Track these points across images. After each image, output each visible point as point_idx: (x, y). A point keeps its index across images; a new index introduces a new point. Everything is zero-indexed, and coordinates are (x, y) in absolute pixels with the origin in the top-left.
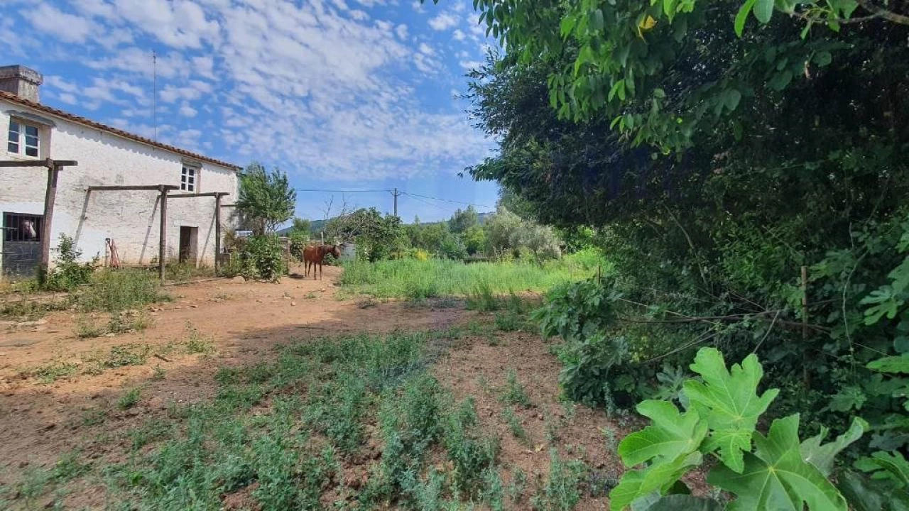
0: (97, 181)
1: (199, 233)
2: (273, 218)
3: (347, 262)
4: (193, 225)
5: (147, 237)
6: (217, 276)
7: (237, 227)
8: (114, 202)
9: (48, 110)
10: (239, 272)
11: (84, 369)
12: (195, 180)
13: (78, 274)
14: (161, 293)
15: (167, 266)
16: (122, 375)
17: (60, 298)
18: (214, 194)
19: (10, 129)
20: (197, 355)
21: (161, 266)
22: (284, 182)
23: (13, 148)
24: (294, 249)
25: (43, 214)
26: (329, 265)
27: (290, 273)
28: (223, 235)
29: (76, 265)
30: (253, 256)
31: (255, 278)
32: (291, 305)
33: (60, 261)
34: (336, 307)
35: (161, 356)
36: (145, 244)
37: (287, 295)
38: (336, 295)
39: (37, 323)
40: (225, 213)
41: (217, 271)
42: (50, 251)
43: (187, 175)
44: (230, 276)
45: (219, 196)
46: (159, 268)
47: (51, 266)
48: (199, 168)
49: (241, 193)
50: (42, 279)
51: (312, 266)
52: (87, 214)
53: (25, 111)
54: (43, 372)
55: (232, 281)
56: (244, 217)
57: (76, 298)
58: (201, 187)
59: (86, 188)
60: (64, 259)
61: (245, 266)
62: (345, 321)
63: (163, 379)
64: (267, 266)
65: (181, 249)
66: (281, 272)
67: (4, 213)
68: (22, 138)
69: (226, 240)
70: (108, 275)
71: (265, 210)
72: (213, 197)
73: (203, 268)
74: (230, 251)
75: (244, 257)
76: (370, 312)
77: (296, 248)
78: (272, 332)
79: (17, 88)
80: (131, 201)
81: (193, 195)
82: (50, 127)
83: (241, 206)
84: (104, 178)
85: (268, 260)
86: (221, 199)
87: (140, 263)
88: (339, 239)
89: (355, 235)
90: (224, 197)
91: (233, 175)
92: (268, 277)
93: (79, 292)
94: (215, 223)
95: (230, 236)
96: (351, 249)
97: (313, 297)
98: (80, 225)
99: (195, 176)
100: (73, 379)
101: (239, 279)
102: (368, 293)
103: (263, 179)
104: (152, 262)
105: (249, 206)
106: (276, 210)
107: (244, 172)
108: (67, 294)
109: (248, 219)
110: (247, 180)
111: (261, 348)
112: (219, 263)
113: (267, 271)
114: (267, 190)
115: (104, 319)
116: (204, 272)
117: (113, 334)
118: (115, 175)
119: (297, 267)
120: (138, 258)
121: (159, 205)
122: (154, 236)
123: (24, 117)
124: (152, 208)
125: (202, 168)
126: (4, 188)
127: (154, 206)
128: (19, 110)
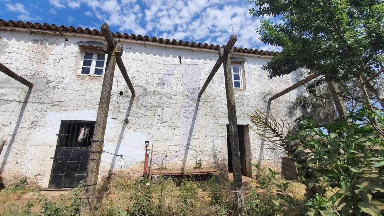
1: (251, 132)
5: (189, 139)
23: (87, 70)
25: (95, 120)
36: (188, 147)
52: (129, 118)
53: (88, 40)
58: (247, 81)
67: (62, 121)
68: (94, 63)
80: (171, 101)
84: (147, 84)
87: (182, 169)
98: (123, 129)
104: (195, 168)
118: (156, 79)
120: (180, 163)
122: (196, 137)
123: (87, 44)
124: (194, 108)
125: (246, 63)
126: (66, 99)
127: (195, 105)
128: (85, 40)
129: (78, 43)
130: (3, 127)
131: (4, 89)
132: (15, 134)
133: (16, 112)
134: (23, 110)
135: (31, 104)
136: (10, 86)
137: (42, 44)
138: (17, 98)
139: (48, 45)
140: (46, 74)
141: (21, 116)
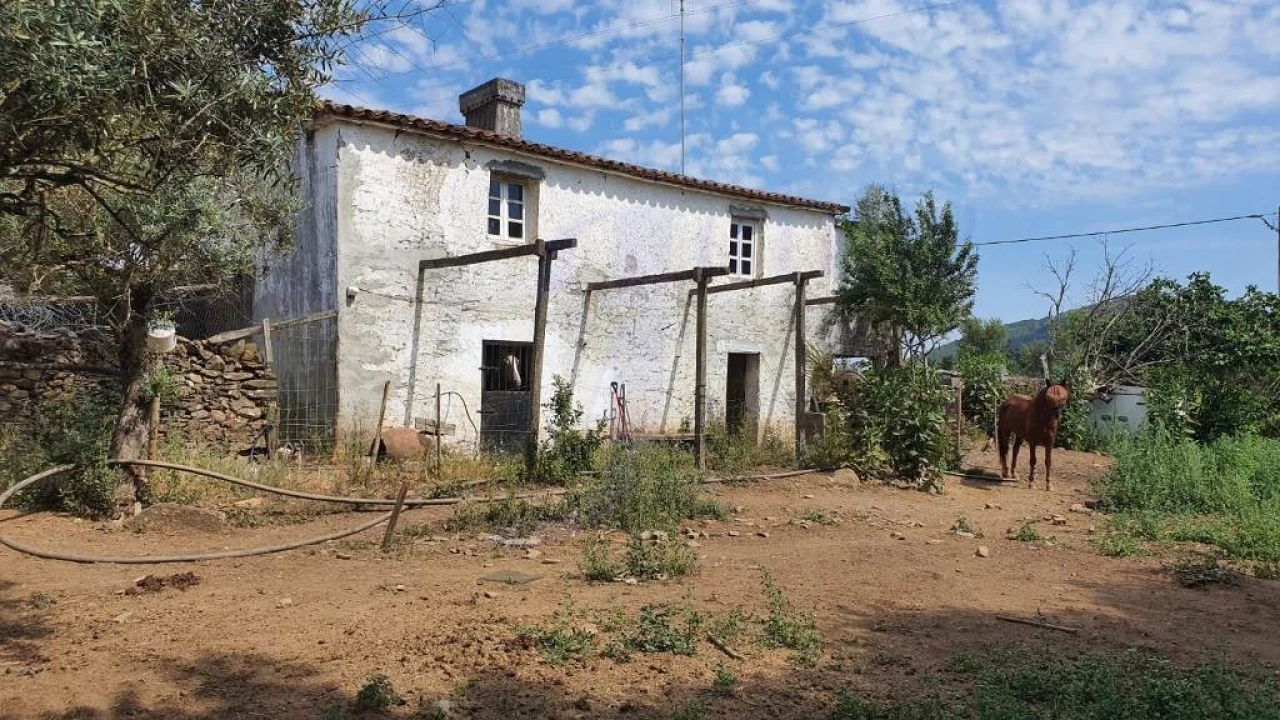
0: (599, 272)
1: (762, 367)
2: (921, 321)
3: (1120, 438)
4: (752, 350)
5: (672, 379)
6: (801, 468)
7: (838, 349)
8: (623, 310)
9: (535, 149)
10: (847, 458)
11: (602, 647)
12: (754, 250)
13: (578, 451)
14: (702, 498)
15: (708, 439)
16: (661, 671)
17: (555, 496)
18: (791, 277)
19: (490, 195)
20: (786, 652)
21: (697, 437)
22: (947, 230)
23: (494, 227)
24: (972, 405)
25: (531, 340)
26: (1068, 447)
27: (965, 467)
28: (809, 368)
29: (575, 435)
30: (876, 419)
31: (883, 476)
32: (979, 554)
33: (555, 427)
34: (1106, 571)
35: (719, 641)
36: (669, 393)
37: (962, 525)
38: (1099, 537)
39: (528, 542)
40: (813, 317)
41: (799, 453)
42: (542, 408)
43: (740, 241)
44: (826, 466)
45: (800, 280)
46: (695, 443)
47: (543, 436)
48: (760, 221)
49: (848, 269)
50: (531, 460)
51: (1024, 452)
52: (586, 337)
53: (507, 159)
54: (548, 640)
55: (832, 480)
56: (852, 325)
57: (577, 499)
58: (766, 264)
59: (584, 287)
60: (559, 425)
61: (858, 444)
62: (1139, 621)
63: (729, 695)
64: (909, 447)
65: (729, 404)
66: (942, 462)
67: (484, 342)
68: (504, 207)
69: (815, 379)
70: (616, 458)
71: (903, 305)
72: (790, 285)
73: (773, 445)
74: (824, 407)
75: (855, 423)
76: (1215, 600)
77: (976, 400)
78: (939, 623)
79: (495, 117)
80: (647, 305)
81: (752, 284)
82: (537, 182)
83: (846, 301)
84: (609, 265)
85: (913, 431)
86: (807, 288)
87: (662, 432)
88: (1095, 374)
89: (1145, 359)
90: (812, 281)
91: (829, 226)
92: (912, 474)
93: (580, 489)
94: (793, 343)
95: (822, 371)
96: (1132, 404)
97: (1033, 538)
98: (577, 358)
99: (754, 241)
100: (590, 664)
101: (845, 475)
102: (1203, 540)
103: (898, 226)
104: (680, 431)
105: (864, 296)
106: (927, 302)
107: (851, 216)
108: (563, 490)
109: (861, 330)
110: (861, 238)
111: (922, 660)
112: (803, 435)
113: (910, 459)
114: (907, 254)
115: (617, 547)
116: (773, 455)
117: (633, 580)
118: (624, 257)
119: (981, 453)
120: (659, 422)
121: (693, 311)
122: (683, 375)
123: (506, 169)
124: (681, 318)
125: (767, 221)
126: (483, 298)
127: (683, 313)
128: (501, 159)
129: (489, 165)
130: (394, 353)
131: (379, 272)
132: (413, 367)
133: (408, 321)
134: (418, 317)
135: (430, 306)
136: (387, 264)
137: (421, 161)
138: (404, 293)
139: (434, 168)
140: (441, 240)
141: (417, 329)
